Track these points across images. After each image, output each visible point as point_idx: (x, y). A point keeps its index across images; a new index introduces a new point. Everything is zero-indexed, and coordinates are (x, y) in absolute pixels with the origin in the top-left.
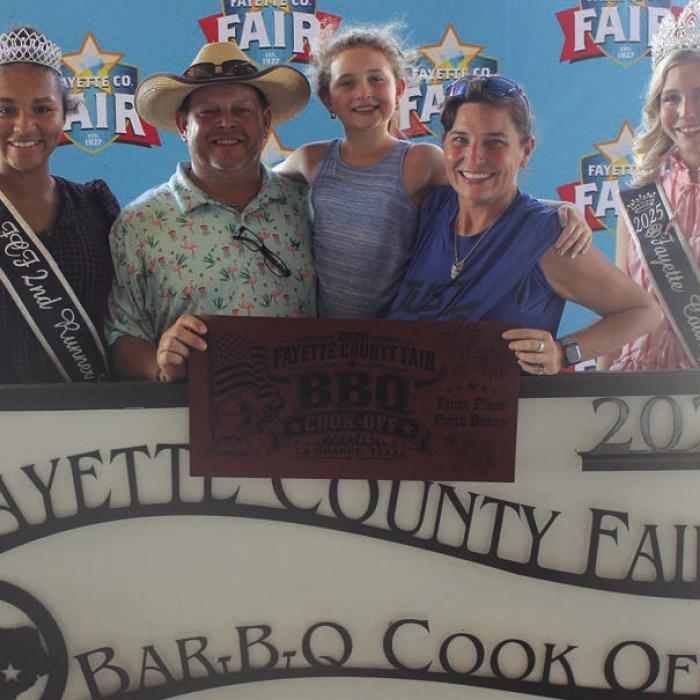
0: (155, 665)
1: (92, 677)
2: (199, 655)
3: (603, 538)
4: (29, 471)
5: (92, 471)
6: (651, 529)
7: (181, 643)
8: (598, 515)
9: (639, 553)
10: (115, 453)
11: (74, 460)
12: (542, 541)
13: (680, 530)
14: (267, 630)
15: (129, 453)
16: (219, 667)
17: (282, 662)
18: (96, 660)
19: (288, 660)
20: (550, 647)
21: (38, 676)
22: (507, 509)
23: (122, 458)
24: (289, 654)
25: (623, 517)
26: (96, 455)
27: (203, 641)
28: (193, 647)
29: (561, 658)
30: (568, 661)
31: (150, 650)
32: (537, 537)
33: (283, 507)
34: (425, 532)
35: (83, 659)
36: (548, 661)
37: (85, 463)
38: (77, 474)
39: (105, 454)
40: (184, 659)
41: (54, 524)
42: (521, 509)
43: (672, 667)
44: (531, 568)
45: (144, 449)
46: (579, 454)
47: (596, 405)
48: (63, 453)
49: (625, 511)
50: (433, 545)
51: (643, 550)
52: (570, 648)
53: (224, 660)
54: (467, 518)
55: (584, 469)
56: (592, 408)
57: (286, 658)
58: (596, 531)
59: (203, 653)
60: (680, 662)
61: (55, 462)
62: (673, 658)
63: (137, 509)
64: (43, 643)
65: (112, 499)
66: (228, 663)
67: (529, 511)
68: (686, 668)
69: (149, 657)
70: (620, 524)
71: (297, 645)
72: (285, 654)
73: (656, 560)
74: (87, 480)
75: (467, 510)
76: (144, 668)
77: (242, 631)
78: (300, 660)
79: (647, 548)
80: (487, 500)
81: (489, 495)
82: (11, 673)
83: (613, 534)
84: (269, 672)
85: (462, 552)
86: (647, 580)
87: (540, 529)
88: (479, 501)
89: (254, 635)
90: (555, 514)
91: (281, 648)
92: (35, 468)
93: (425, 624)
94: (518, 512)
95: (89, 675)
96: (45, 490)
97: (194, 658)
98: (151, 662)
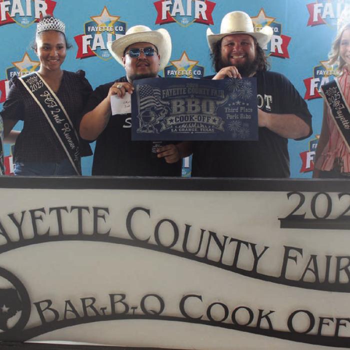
0: (71, 309)
1: (42, 313)
2: (91, 306)
3: (289, 261)
4: (12, 216)
5: (41, 218)
6: (314, 257)
7: (83, 300)
8: (287, 249)
9: (307, 269)
10: (51, 209)
11: (32, 212)
12: (259, 261)
13: (329, 258)
14: (124, 296)
15: (58, 210)
16: (101, 312)
17: (131, 311)
18: (43, 306)
19: (134, 311)
20: (261, 311)
21: (17, 311)
22: (242, 244)
23: (55, 212)
24: (134, 308)
25: (300, 251)
26: (42, 210)
27: (94, 300)
28: (88, 302)
29: (266, 316)
30: (270, 318)
31: (68, 302)
32: (257, 259)
33: (132, 239)
34: (201, 254)
35: (38, 305)
36: (260, 317)
37: (38, 214)
38: (34, 219)
39: (47, 210)
40: (84, 307)
41: (23, 242)
42: (249, 244)
43: (321, 323)
44: (253, 274)
45: (65, 208)
46: (279, 219)
47: (289, 195)
48: (28, 208)
49: (301, 248)
50: (205, 260)
51: (309, 267)
52: (271, 312)
53: (103, 309)
54: (222, 248)
55: (281, 227)
56: (287, 197)
57: (132, 310)
58: (286, 257)
59: (94, 305)
60: (325, 321)
61: (23, 213)
62: (322, 319)
63: (62, 236)
64: (19, 296)
65: (50, 231)
66: (105, 311)
67: (253, 246)
68: (328, 324)
69: (68, 305)
70: (298, 254)
71: (138, 304)
72: (132, 308)
73: (316, 272)
74: (38, 222)
75: (222, 244)
76: (66, 310)
77: (112, 296)
78: (139, 311)
79: (312, 266)
80: (232, 240)
81: (234, 238)
82: (5, 309)
83: (295, 259)
84: (125, 316)
85: (219, 264)
86: (310, 281)
87: (258, 255)
88: (228, 240)
89: (118, 298)
90: (266, 248)
91: (130, 305)
92: (14, 215)
93: (200, 297)
94: (248, 246)
95: (40, 312)
96: (19, 226)
97: (89, 307)
98: (69, 308)
